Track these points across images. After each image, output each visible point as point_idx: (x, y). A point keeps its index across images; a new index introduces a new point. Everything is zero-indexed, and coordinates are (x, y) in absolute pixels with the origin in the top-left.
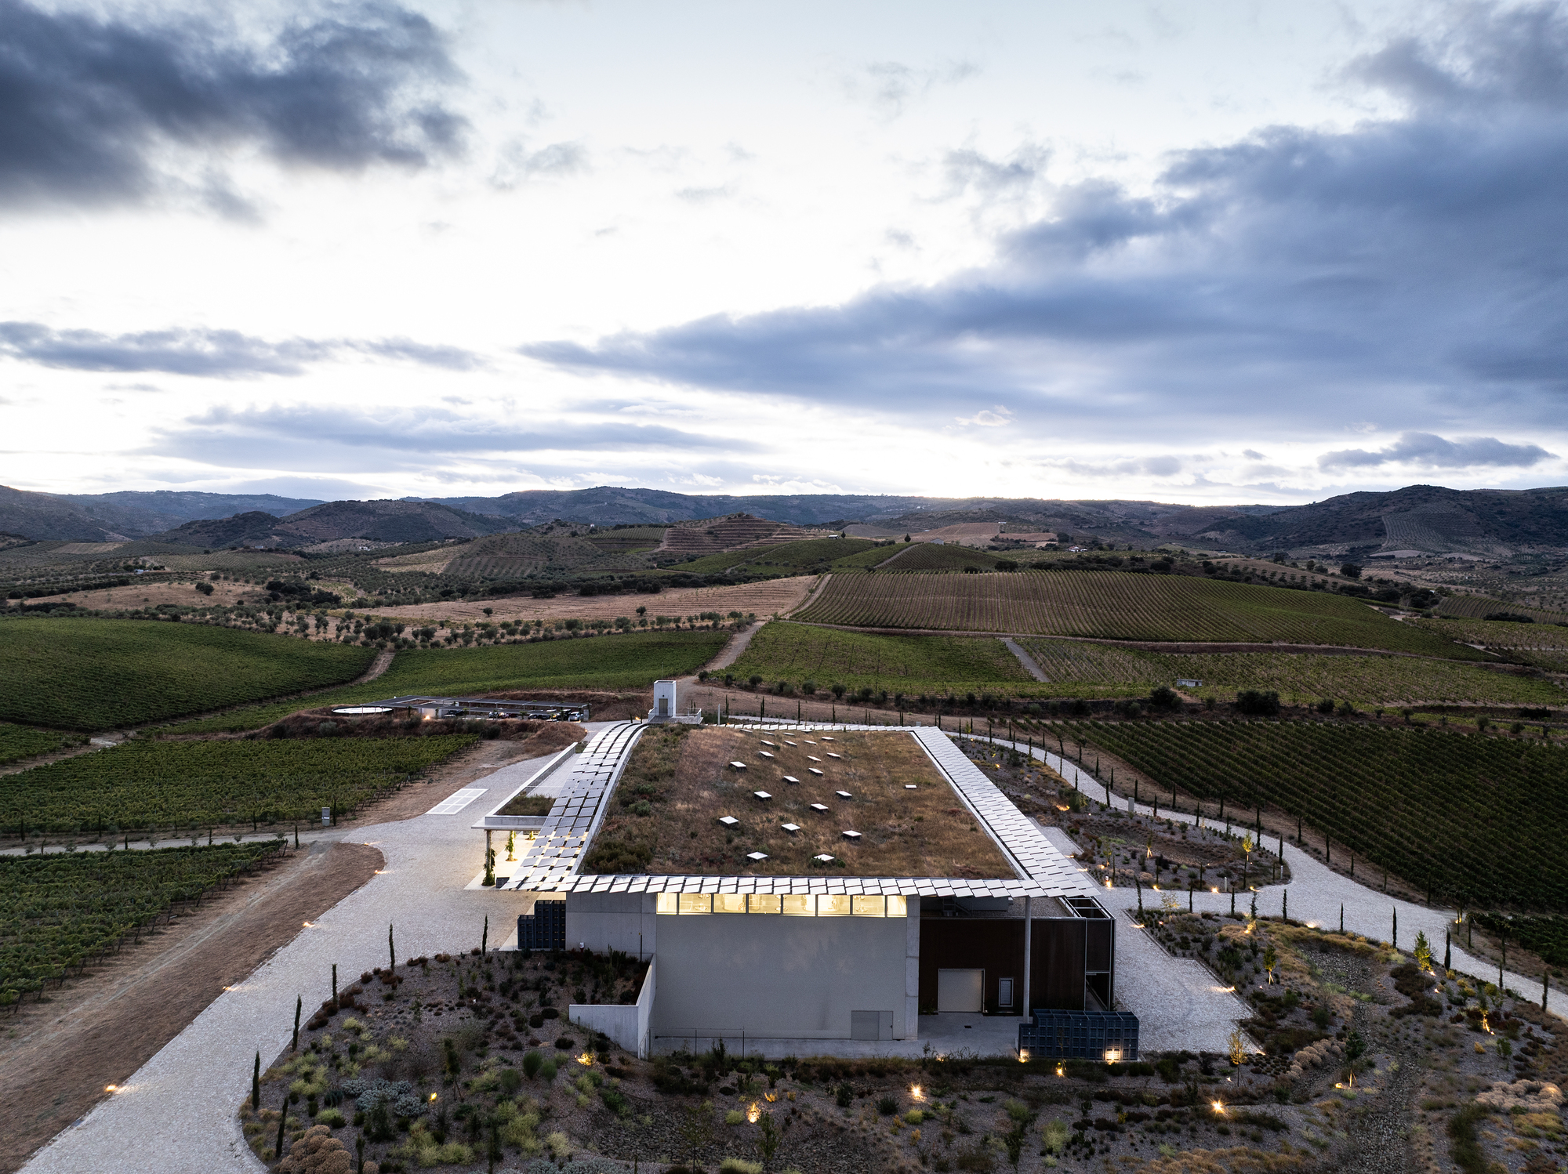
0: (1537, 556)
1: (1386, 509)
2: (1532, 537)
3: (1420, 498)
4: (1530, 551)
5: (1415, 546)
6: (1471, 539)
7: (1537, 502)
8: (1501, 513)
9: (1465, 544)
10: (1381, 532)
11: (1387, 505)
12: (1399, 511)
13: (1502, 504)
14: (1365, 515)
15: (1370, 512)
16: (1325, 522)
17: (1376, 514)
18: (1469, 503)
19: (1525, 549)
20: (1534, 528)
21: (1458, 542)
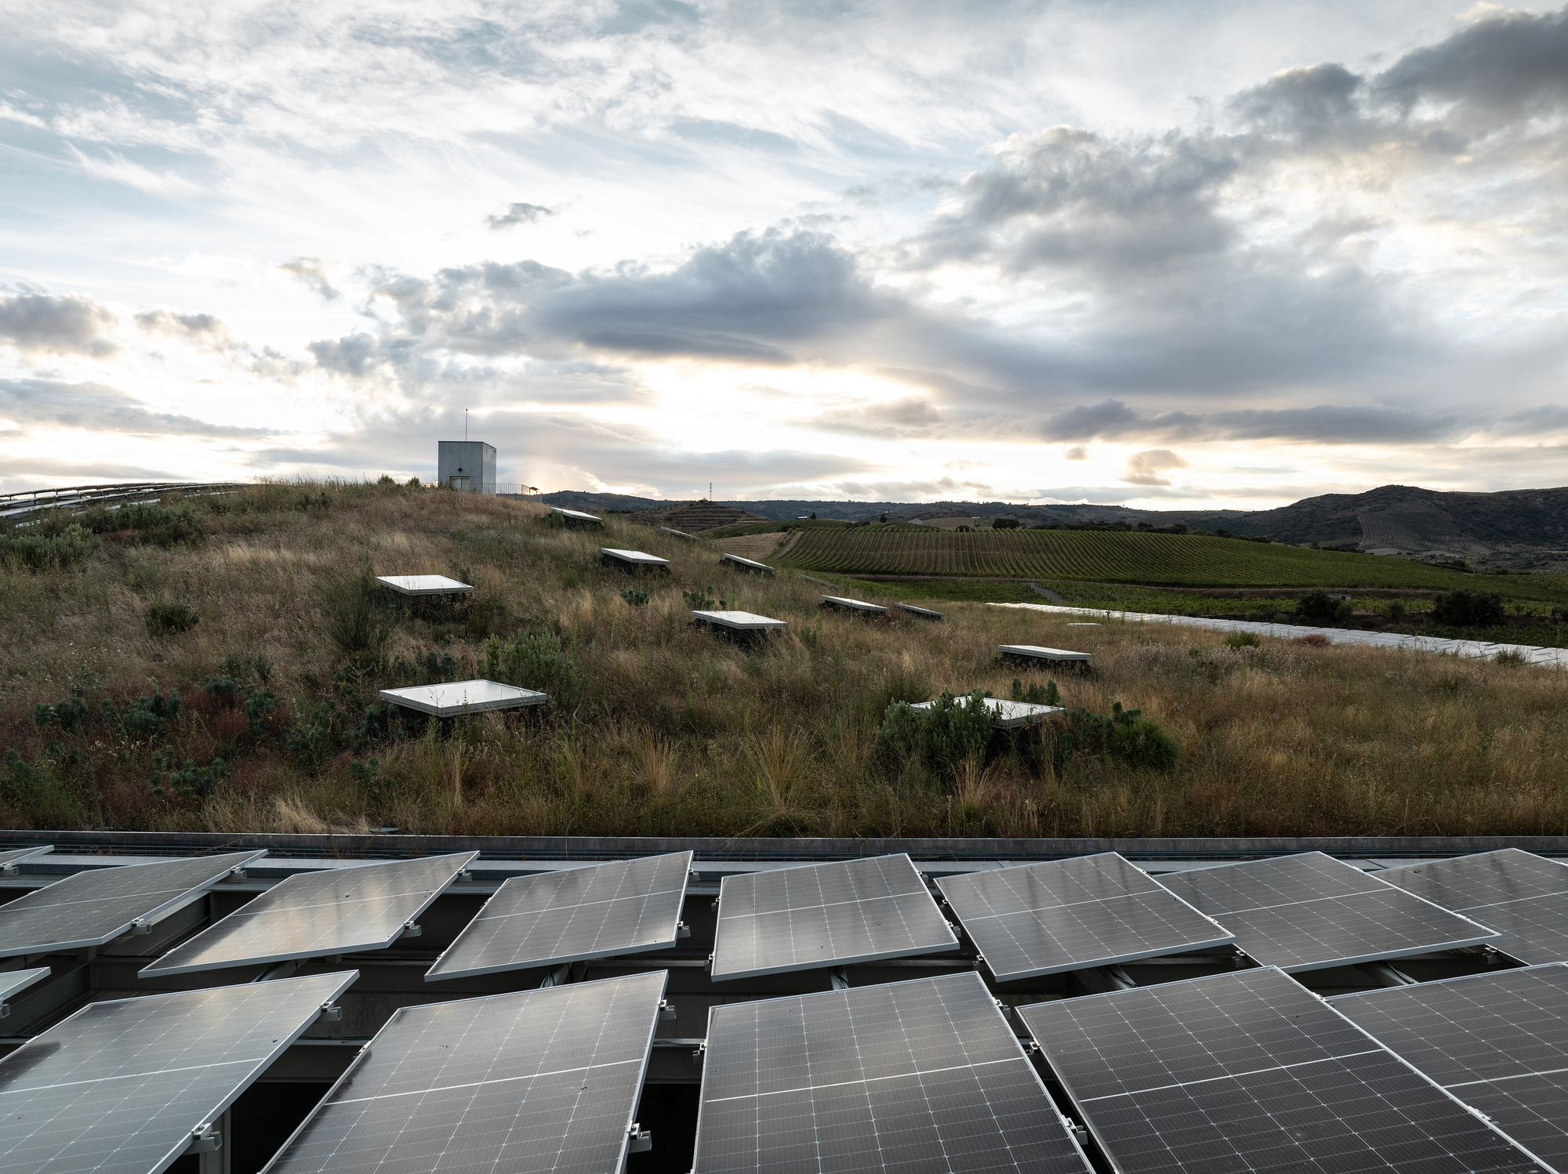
0: (1515, 554)
1: (1361, 509)
2: (1510, 536)
3: (1394, 498)
4: (1508, 550)
5: (1392, 545)
6: (1447, 538)
7: (1511, 502)
8: (1475, 512)
9: (1442, 543)
10: (1357, 531)
11: (1361, 505)
12: (1374, 510)
13: (1476, 503)
14: (1339, 515)
15: (1345, 512)
16: (1299, 522)
17: (1351, 514)
18: (1443, 503)
19: (1502, 548)
20: (1508, 528)
21: (1437, 541)
